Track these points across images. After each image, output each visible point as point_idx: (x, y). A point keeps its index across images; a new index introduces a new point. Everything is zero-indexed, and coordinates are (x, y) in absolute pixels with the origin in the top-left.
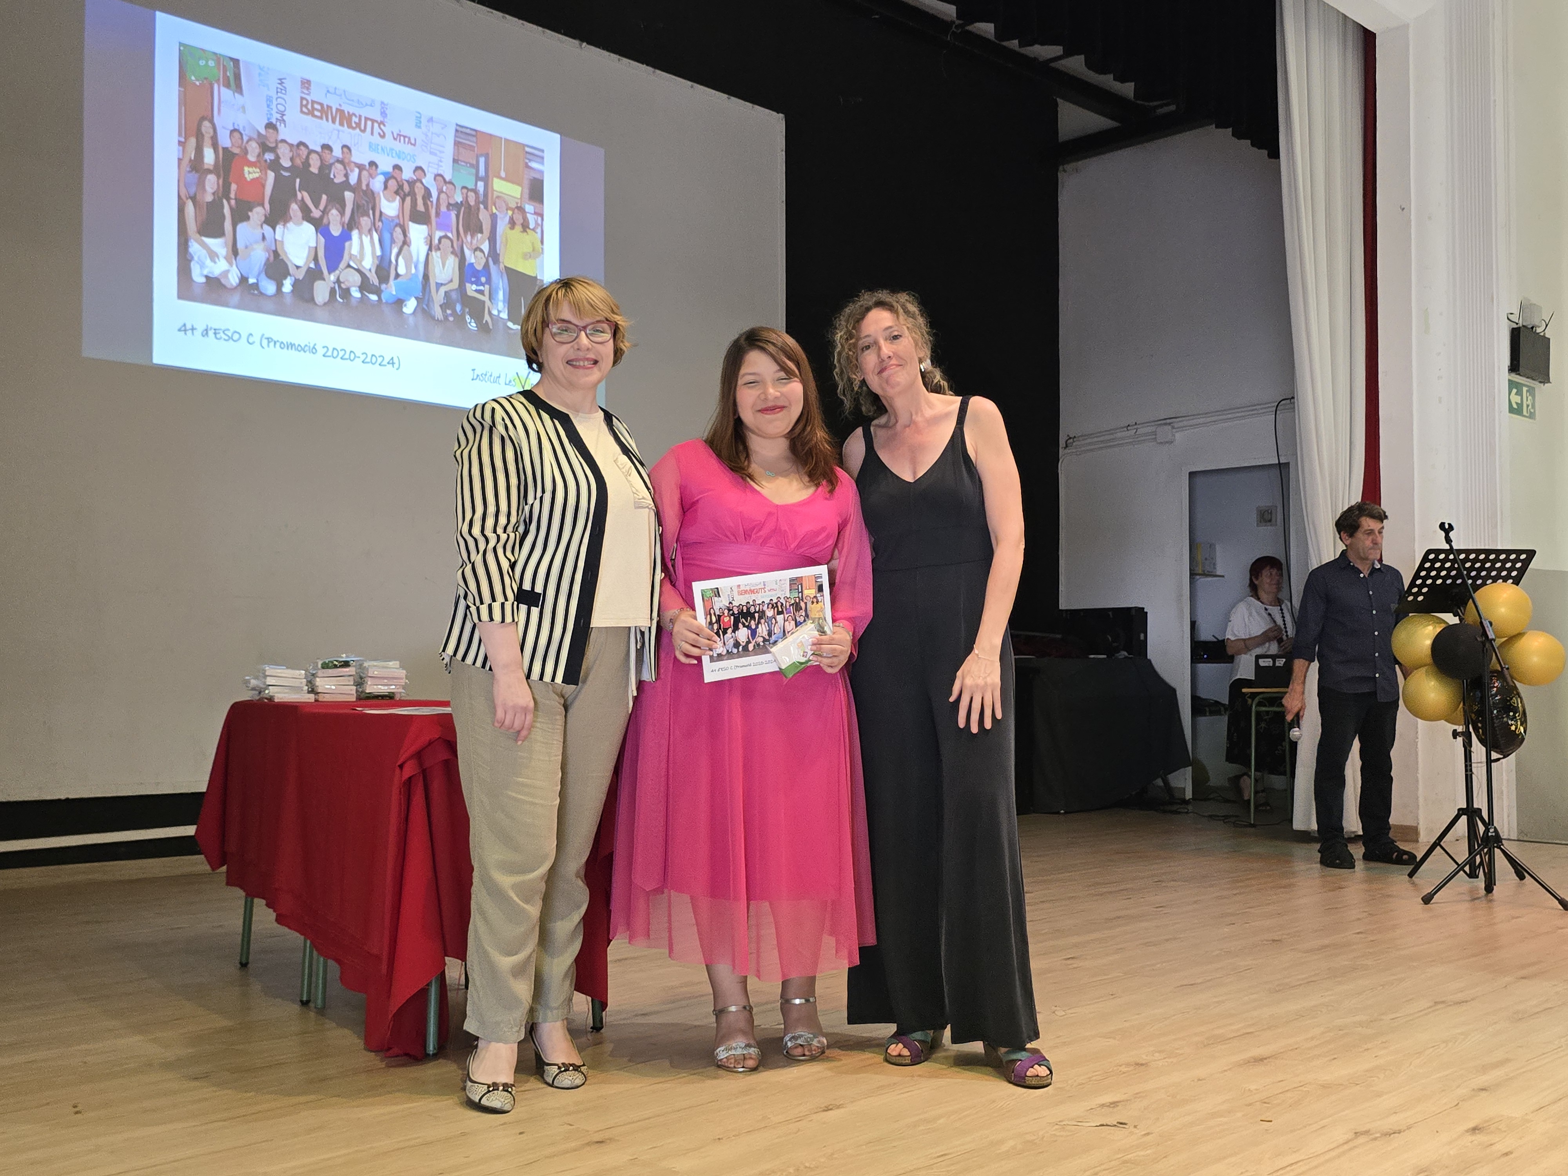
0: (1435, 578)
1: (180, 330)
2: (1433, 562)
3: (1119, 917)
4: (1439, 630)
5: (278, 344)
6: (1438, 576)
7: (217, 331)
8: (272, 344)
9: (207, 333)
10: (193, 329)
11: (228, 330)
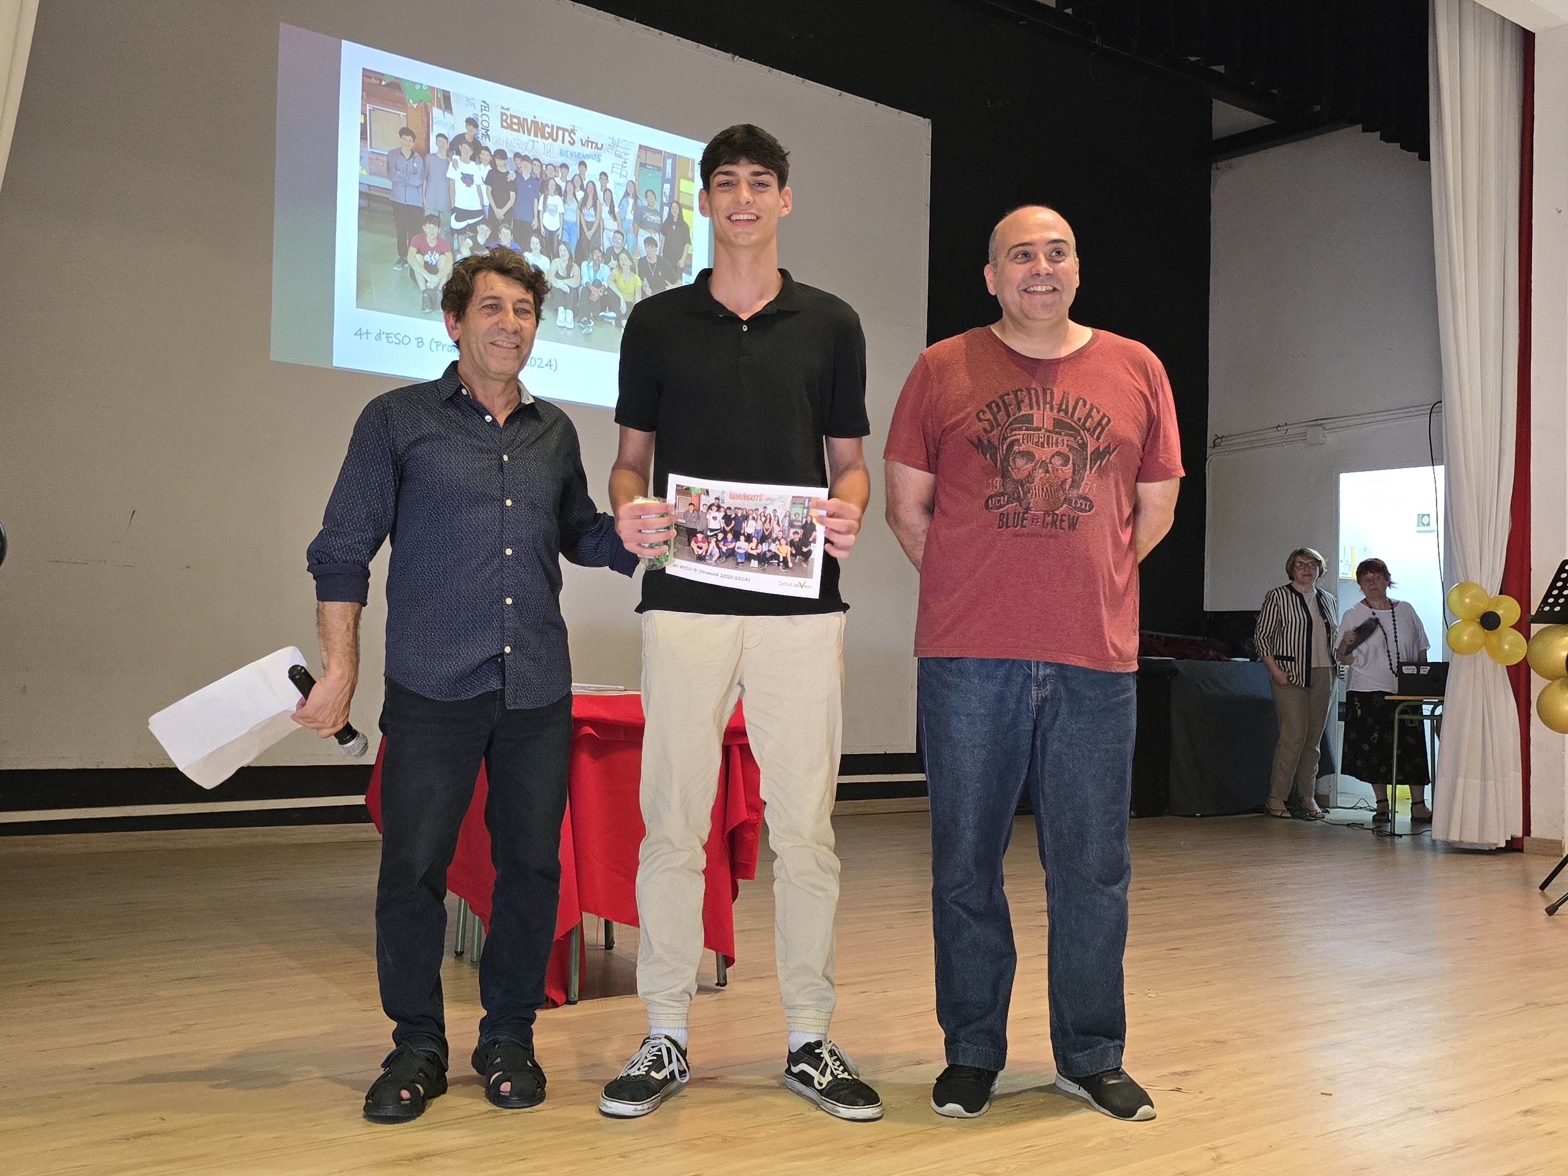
1: (355, 334)
5: (446, 348)
7: (389, 336)
8: (440, 348)
9: (380, 337)
10: (367, 333)
11: (399, 334)
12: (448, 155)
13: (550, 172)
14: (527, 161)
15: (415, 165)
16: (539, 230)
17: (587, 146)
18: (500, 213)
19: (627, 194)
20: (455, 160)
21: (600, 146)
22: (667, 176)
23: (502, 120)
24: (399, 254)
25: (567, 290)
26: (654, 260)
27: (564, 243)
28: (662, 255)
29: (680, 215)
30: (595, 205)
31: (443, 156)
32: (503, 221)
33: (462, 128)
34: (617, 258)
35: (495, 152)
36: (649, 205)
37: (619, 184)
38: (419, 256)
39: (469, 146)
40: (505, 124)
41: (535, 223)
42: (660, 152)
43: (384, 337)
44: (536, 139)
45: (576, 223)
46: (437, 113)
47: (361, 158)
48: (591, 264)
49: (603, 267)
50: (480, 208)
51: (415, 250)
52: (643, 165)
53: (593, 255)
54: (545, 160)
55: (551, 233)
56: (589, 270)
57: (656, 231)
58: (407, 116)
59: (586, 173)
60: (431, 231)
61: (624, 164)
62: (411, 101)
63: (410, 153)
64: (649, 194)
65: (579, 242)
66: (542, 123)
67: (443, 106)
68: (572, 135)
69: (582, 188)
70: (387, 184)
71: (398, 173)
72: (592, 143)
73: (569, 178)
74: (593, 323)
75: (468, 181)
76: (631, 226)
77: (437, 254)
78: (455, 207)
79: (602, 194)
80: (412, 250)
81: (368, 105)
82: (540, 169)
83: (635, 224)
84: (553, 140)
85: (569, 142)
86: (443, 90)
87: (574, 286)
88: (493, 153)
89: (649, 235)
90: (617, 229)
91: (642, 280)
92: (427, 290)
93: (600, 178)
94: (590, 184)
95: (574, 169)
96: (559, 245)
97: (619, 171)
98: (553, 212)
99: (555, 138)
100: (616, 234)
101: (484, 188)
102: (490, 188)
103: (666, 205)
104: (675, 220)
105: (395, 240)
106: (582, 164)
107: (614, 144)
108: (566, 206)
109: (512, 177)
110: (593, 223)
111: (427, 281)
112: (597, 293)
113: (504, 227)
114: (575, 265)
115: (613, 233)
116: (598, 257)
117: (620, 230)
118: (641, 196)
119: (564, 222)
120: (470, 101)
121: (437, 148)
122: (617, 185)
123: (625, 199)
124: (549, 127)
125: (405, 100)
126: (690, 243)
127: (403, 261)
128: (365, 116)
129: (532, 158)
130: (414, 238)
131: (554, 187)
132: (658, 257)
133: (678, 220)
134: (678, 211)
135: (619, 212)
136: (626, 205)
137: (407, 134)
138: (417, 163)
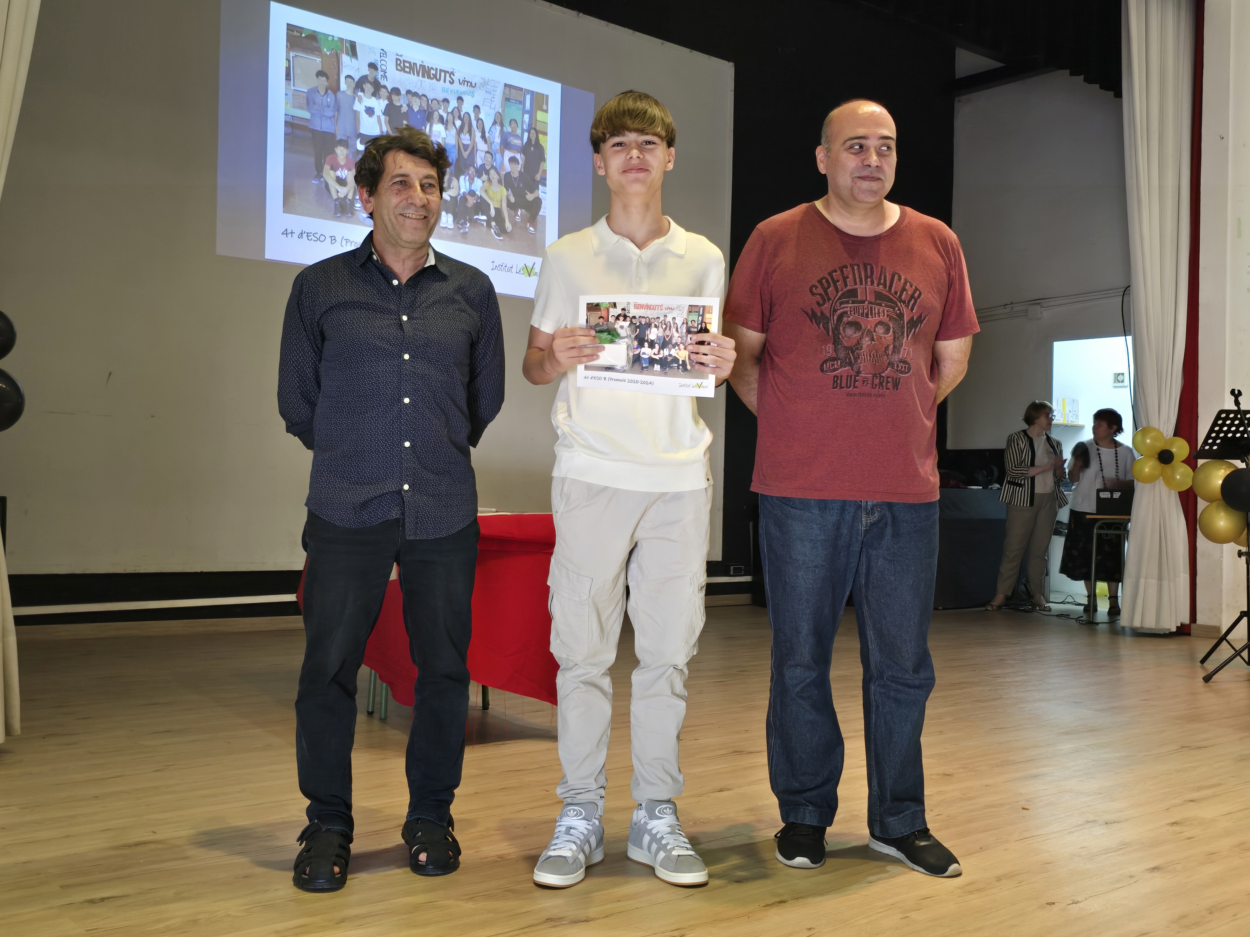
0: (1226, 433)
1: (283, 234)
2: (1225, 420)
4: (1228, 472)
6: (1229, 431)
7: (309, 235)
8: (349, 244)
9: (302, 235)
10: (292, 233)
11: (317, 234)
12: (354, 92)
13: (434, 105)
14: (417, 97)
17: (464, 85)
19: (495, 123)
20: (360, 96)
21: (474, 85)
22: (527, 106)
23: (397, 64)
24: (317, 170)
26: (516, 175)
28: (523, 170)
29: (537, 139)
30: (470, 131)
31: (350, 93)
33: (366, 71)
34: (487, 173)
35: (391, 90)
36: (512, 131)
37: (489, 115)
38: (332, 172)
39: (371, 84)
40: (399, 68)
42: (521, 89)
43: (305, 236)
44: (423, 79)
45: (455, 146)
46: (345, 59)
47: (286, 95)
48: (467, 178)
49: (476, 181)
51: (329, 167)
52: (508, 100)
53: (468, 172)
54: (431, 96)
56: (465, 183)
57: (518, 152)
58: (322, 62)
59: (463, 106)
60: (341, 152)
61: (493, 99)
62: (325, 50)
63: (325, 90)
64: (513, 122)
65: (458, 160)
66: (428, 67)
67: (350, 53)
68: (452, 76)
69: (460, 118)
70: (306, 115)
71: (316, 106)
72: (468, 82)
73: (450, 110)
74: (468, 225)
75: (371, 112)
76: (499, 147)
77: (346, 171)
78: (360, 133)
79: (476, 122)
80: (327, 167)
81: (291, 53)
82: (426, 103)
83: (502, 147)
84: (437, 79)
85: (450, 81)
86: (351, 41)
87: (454, 195)
88: (389, 90)
89: (512, 155)
90: (487, 150)
91: (507, 190)
92: (338, 198)
93: (474, 110)
94: (467, 116)
95: (453, 104)
97: (489, 104)
100: (487, 154)
101: (383, 118)
102: (388, 118)
103: (527, 131)
104: (533, 143)
105: (312, 160)
106: (460, 99)
107: (485, 83)
108: (447, 132)
110: (468, 145)
111: (338, 192)
112: (471, 201)
114: (455, 179)
115: (484, 153)
116: (472, 172)
117: (490, 151)
118: (506, 123)
120: (371, 50)
121: (346, 86)
122: (487, 117)
123: (494, 126)
124: (433, 70)
125: (320, 48)
126: (544, 161)
127: (319, 175)
128: (289, 61)
129: (420, 95)
130: (328, 158)
131: (438, 117)
132: (520, 172)
133: (535, 143)
134: (535, 136)
135: (489, 136)
136: (494, 131)
137: (322, 76)
138: (330, 99)
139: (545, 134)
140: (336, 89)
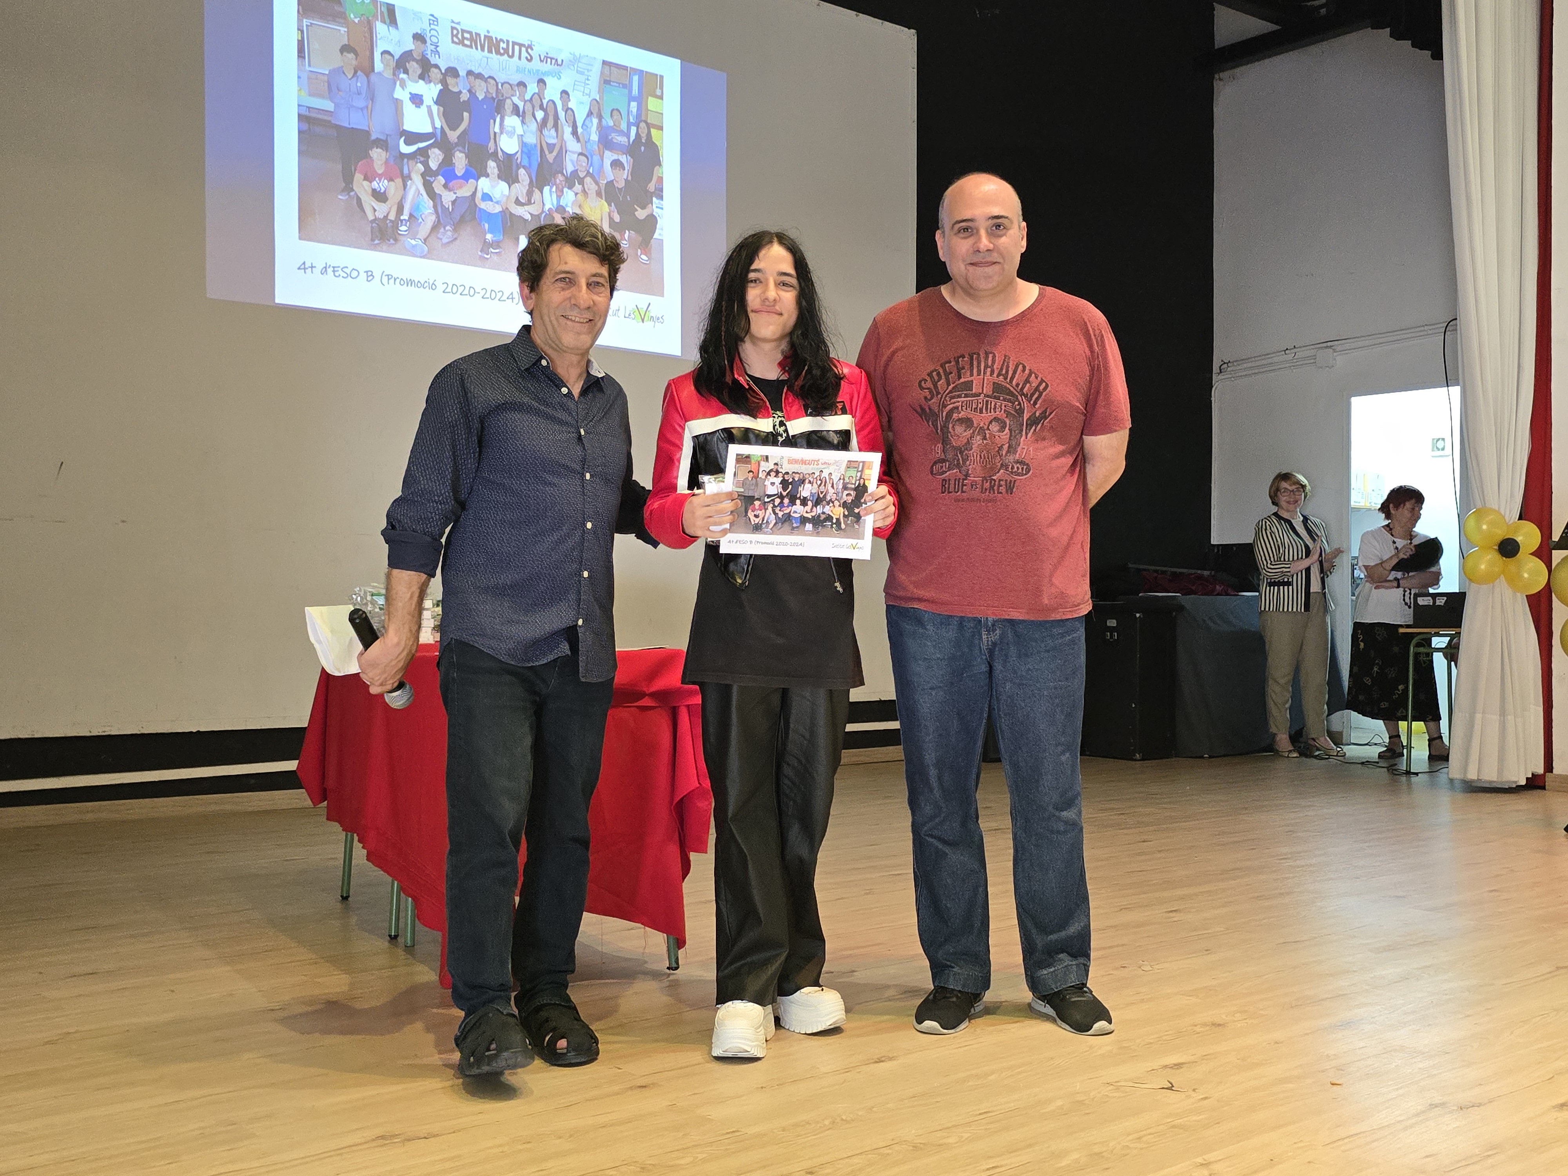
1: (299, 269)
3: (1238, 869)
5: (398, 281)
7: (336, 269)
8: (392, 281)
9: (326, 270)
10: (312, 267)
11: (347, 267)
12: (394, 74)
13: (506, 91)
14: (481, 79)
15: (359, 84)
16: (495, 153)
17: (546, 62)
18: (453, 136)
19: (590, 114)
20: (402, 79)
21: (560, 62)
22: (634, 93)
23: (453, 35)
24: (344, 181)
25: (528, 217)
26: (621, 184)
27: (524, 167)
28: (630, 178)
29: (649, 134)
30: (556, 126)
31: (388, 74)
32: (457, 144)
33: (409, 45)
34: (581, 182)
35: (446, 70)
36: (614, 125)
39: (417, 63)
40: (455, 39)
41: (491, 145)
42: (625, 68)
43: (330, 270)
44: (490, 55)
45: (536, 146)
46: (381, 28)
47: (299, 77)
48: (554, 189)
49: (567, 192)
50: (430, 130)
51: (362, 177)
52: (607, 82)
53: (555, 180)
54: (501, 77)
55: (509, 157)
56: (551, 196)
57: (624, 153)
58: (348, 32)
59: (546, 91)
60: (378, 155)
61: (587, 82)
62: (352, 16)
63: (353, 71)
64: (615, 113)
65: (540, 165)
66: (496, 38)
67: (388, 21)
68: (529, 50)
69: (541, 107)
70: (328, 106)
71: (340, 93)
72: (552, 59)
73: (528, 97)
75: (417, 101)
76: (597, 148)
77: (386, 181)
78: (404, 130)
79: (564, 113)
80: (358, 177)
81: (305, 20)
82: (495, 88)
83: (601, 146)
84: (509, 56)
85: (527, 58)
86: (387, 4)
87: (536, 213)
88: (443, 71)
89: (615, 157)
90: (580, 151)
91: (610, 205)
92: (376, 219)
93: (561, 97)
94: (551, 105)
95: (532, 88)
96: (518, 168)
97: (582, 89)
98: (511, 134)
99: (510, 54)
100: (580, 157)
101: (435, 108)
102: (442, 109)
103: (634, 125)
104: (643, 141)
105: (339, 167)
106: (541, 82)
107: (575, 60)
108: (525, 127)
109: (465, 96)
110: (554, 145)
111: (375, 210)
113: (458, 150)
114: (537, 191)
115: (576, 155)
116: (561, 181)
117: (584, 152)
118: (606, 115)
119: (523, 145)
120: (417, 15)
121: (382, 65)
123: (589, 118)
124: (504, 42)
125: (345, 13)
126: (660, 165)
127: (348, 187)
128: (302, 32)
129: (486, 76)
130: (360, 163)
131: (512, 107)
132: (626, 180)
133: (646, 140)
134: (646, 131)
135: (582, 133)
136: (589, 125)
137: (348, 52)
138: (361, 82)
139: (661, 128)
140: (369, 69)
